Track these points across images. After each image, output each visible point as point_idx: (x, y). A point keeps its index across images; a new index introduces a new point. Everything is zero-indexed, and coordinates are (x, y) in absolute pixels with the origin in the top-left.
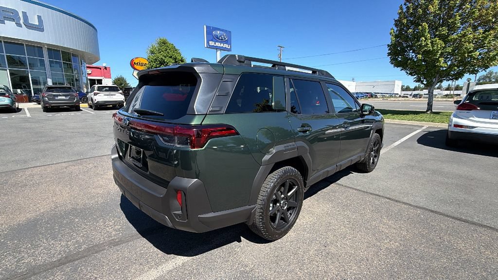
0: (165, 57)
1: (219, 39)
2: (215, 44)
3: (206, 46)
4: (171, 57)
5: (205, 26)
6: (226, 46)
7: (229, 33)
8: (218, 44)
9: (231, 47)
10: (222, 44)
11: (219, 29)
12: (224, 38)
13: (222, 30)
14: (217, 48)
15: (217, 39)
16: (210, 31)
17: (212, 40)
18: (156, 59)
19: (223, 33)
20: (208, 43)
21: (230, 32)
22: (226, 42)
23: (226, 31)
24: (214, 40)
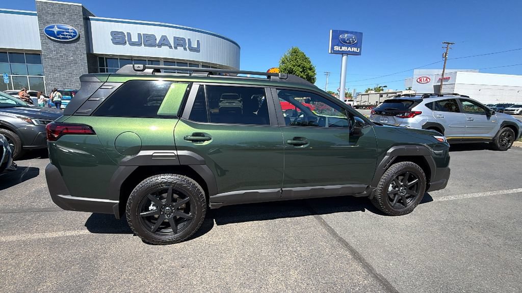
0: (294, 66)
1: (347, 43)
2: (341, 49)
3: (330, 52)
4: (299, 66)
5: (331, 31)
6: (355, 49)
7: (359, 35)
8: (344, 49)
9: (360, 50)
10: (349, 48)
11: (347, 32)
12: (353, 41)
13: (352, 33)
14: (343, 53)
15: (344, 43)
16: (336, 34)
17: (338, 45)
18: (285, 69)
19: (352, 35)
20: (332, 48)
21: (361, 33)
22: (355, 45)
23: (356, 32)
24: (340, 44)
